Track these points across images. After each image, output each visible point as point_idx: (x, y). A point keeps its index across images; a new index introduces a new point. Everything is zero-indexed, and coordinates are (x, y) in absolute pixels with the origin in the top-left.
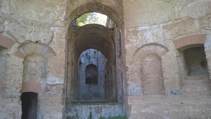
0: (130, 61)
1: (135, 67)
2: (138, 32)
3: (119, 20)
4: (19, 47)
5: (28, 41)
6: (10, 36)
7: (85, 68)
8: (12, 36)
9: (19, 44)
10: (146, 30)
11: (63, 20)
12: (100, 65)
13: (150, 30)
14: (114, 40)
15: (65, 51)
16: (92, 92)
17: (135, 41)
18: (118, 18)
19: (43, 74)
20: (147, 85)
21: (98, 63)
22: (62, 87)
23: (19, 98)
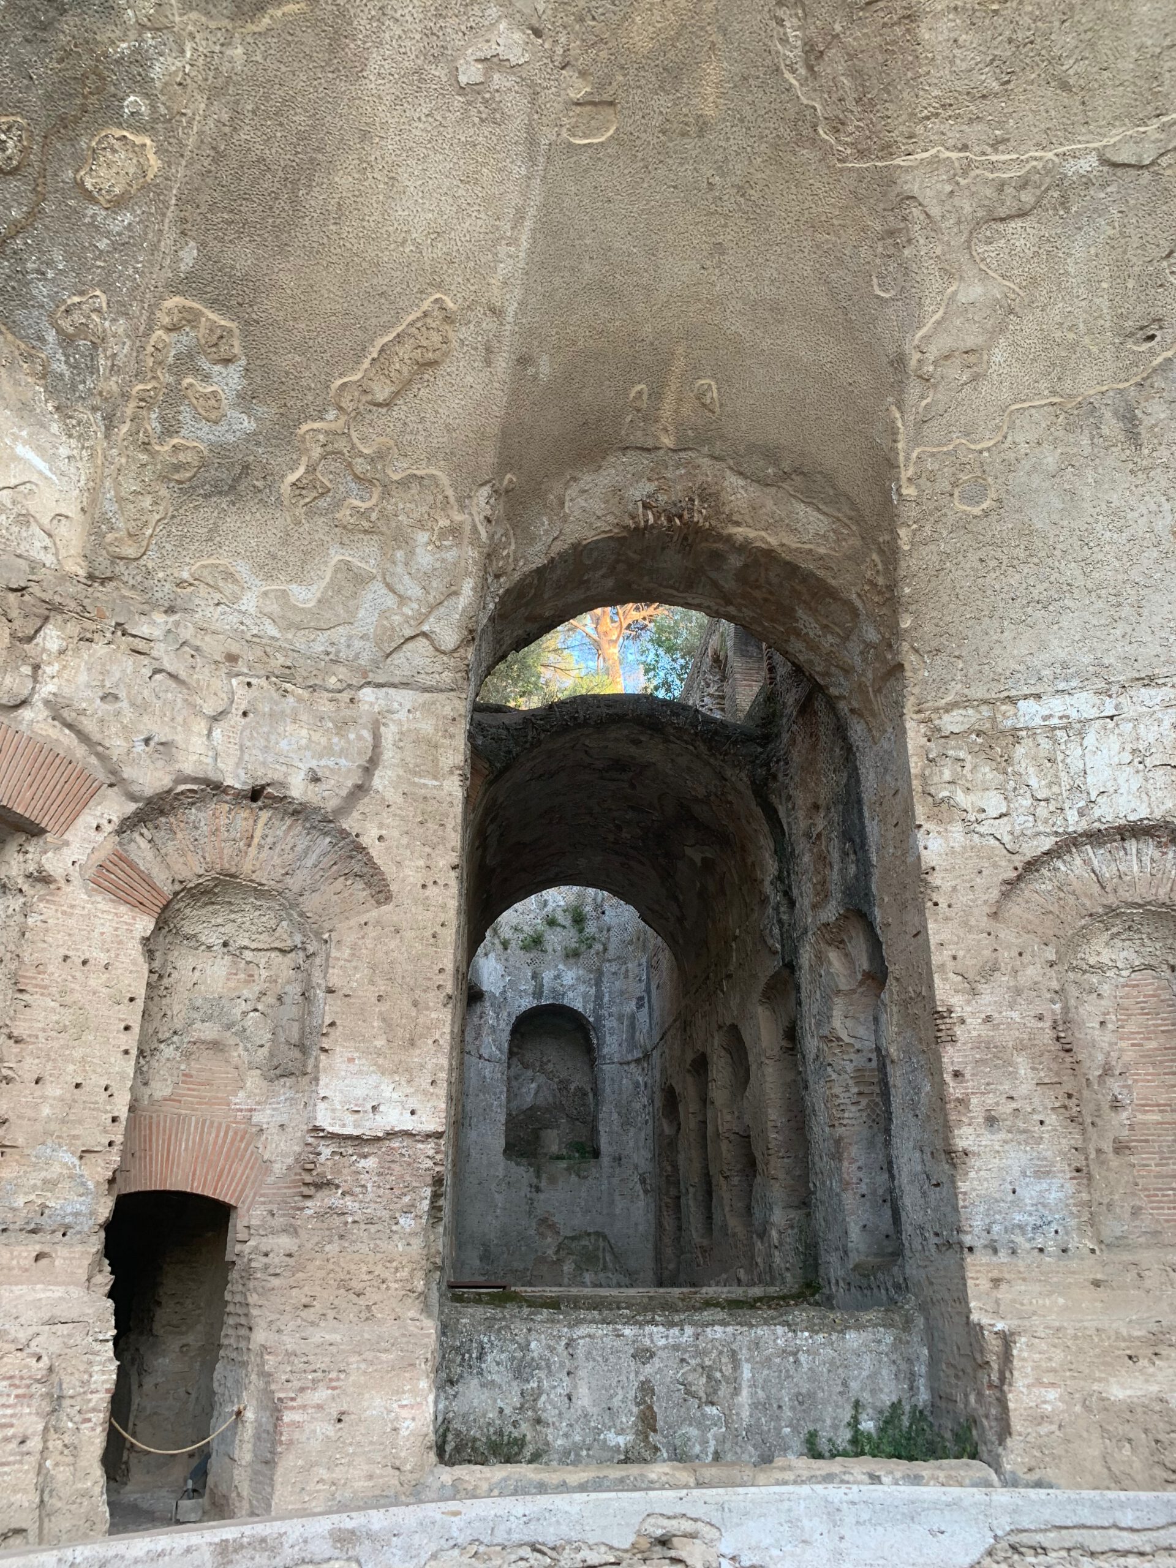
0: (970, 962)
1: (1015, 1015)
2: (1018, 740)
3: (853, 655)
4: (128, 825)
5: (195, 780)
6: (68, 738)
7: (505, 1036)
8: (83, 737)
9: (133, 798)
10: (1077, 728)
11: (449, 638)
12: (614, 1010)
13: (1111, 724)
14: (782, 814)
15: (454, 868)
16: (552, 1227)
17: (994, 803)
18: (846, 638)
19: (288, 1043)
20: (1114, 1162)
21: (599, 997)
22: (429, 1163)
23: (96, 1243)
